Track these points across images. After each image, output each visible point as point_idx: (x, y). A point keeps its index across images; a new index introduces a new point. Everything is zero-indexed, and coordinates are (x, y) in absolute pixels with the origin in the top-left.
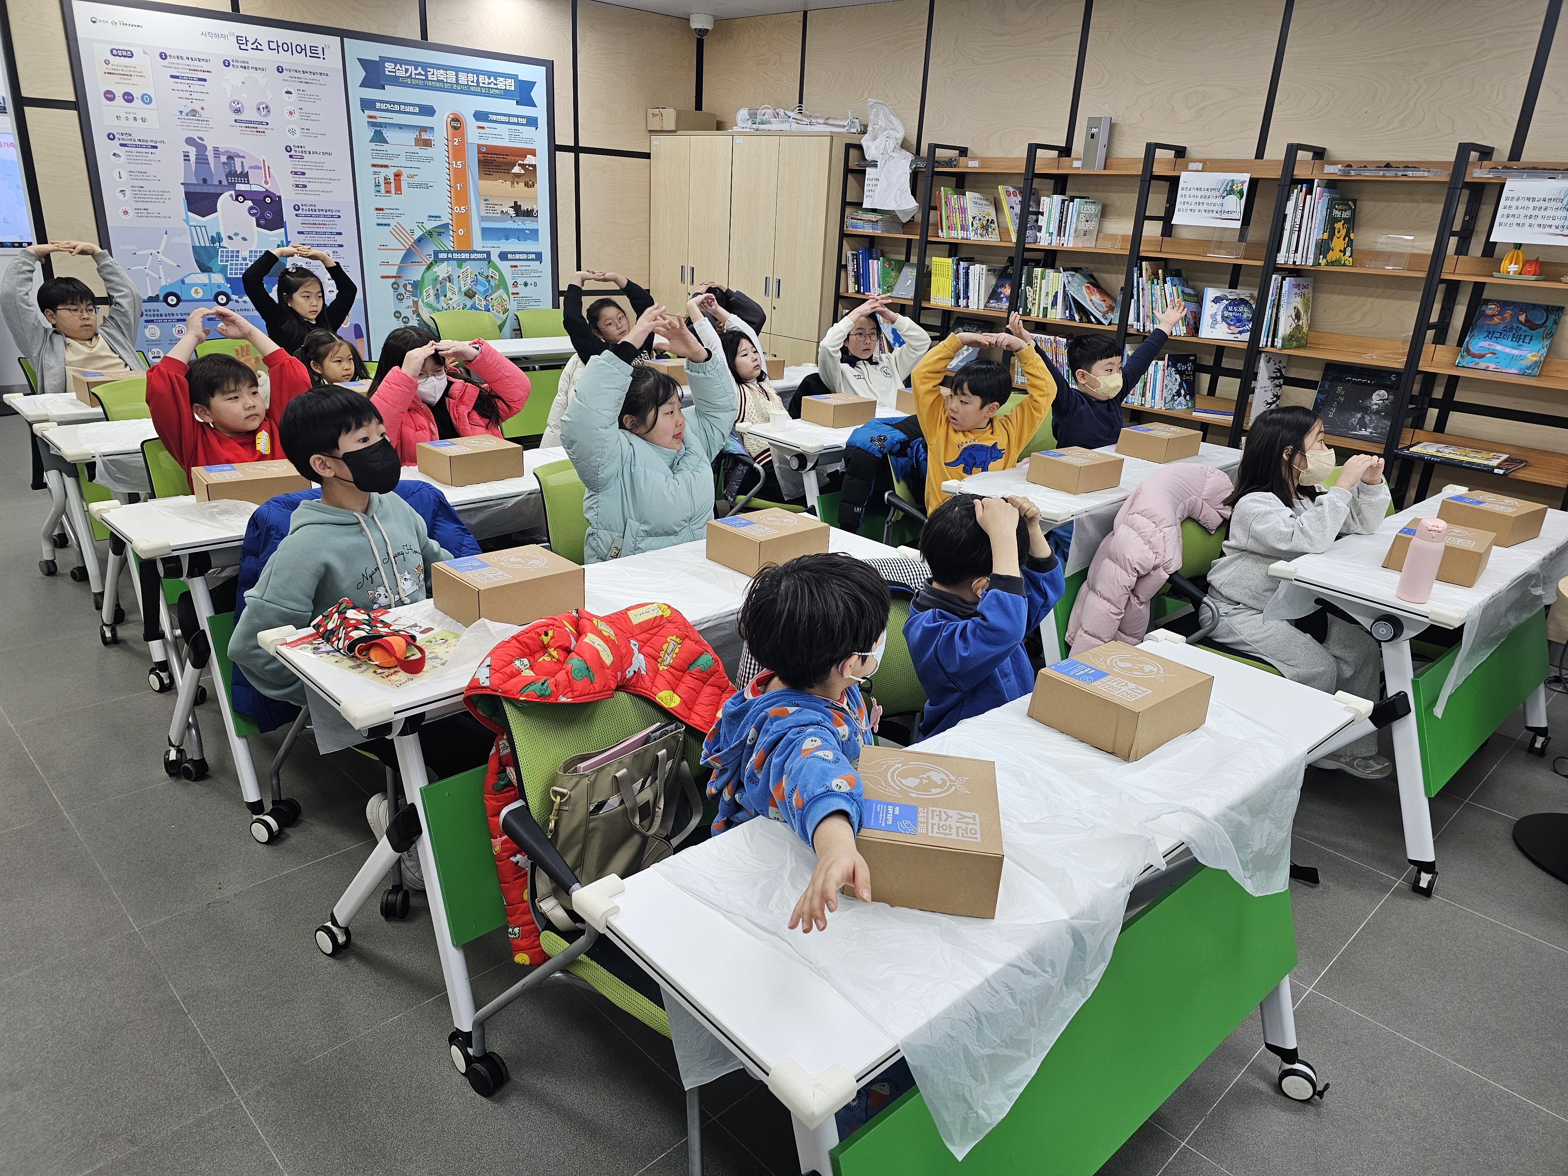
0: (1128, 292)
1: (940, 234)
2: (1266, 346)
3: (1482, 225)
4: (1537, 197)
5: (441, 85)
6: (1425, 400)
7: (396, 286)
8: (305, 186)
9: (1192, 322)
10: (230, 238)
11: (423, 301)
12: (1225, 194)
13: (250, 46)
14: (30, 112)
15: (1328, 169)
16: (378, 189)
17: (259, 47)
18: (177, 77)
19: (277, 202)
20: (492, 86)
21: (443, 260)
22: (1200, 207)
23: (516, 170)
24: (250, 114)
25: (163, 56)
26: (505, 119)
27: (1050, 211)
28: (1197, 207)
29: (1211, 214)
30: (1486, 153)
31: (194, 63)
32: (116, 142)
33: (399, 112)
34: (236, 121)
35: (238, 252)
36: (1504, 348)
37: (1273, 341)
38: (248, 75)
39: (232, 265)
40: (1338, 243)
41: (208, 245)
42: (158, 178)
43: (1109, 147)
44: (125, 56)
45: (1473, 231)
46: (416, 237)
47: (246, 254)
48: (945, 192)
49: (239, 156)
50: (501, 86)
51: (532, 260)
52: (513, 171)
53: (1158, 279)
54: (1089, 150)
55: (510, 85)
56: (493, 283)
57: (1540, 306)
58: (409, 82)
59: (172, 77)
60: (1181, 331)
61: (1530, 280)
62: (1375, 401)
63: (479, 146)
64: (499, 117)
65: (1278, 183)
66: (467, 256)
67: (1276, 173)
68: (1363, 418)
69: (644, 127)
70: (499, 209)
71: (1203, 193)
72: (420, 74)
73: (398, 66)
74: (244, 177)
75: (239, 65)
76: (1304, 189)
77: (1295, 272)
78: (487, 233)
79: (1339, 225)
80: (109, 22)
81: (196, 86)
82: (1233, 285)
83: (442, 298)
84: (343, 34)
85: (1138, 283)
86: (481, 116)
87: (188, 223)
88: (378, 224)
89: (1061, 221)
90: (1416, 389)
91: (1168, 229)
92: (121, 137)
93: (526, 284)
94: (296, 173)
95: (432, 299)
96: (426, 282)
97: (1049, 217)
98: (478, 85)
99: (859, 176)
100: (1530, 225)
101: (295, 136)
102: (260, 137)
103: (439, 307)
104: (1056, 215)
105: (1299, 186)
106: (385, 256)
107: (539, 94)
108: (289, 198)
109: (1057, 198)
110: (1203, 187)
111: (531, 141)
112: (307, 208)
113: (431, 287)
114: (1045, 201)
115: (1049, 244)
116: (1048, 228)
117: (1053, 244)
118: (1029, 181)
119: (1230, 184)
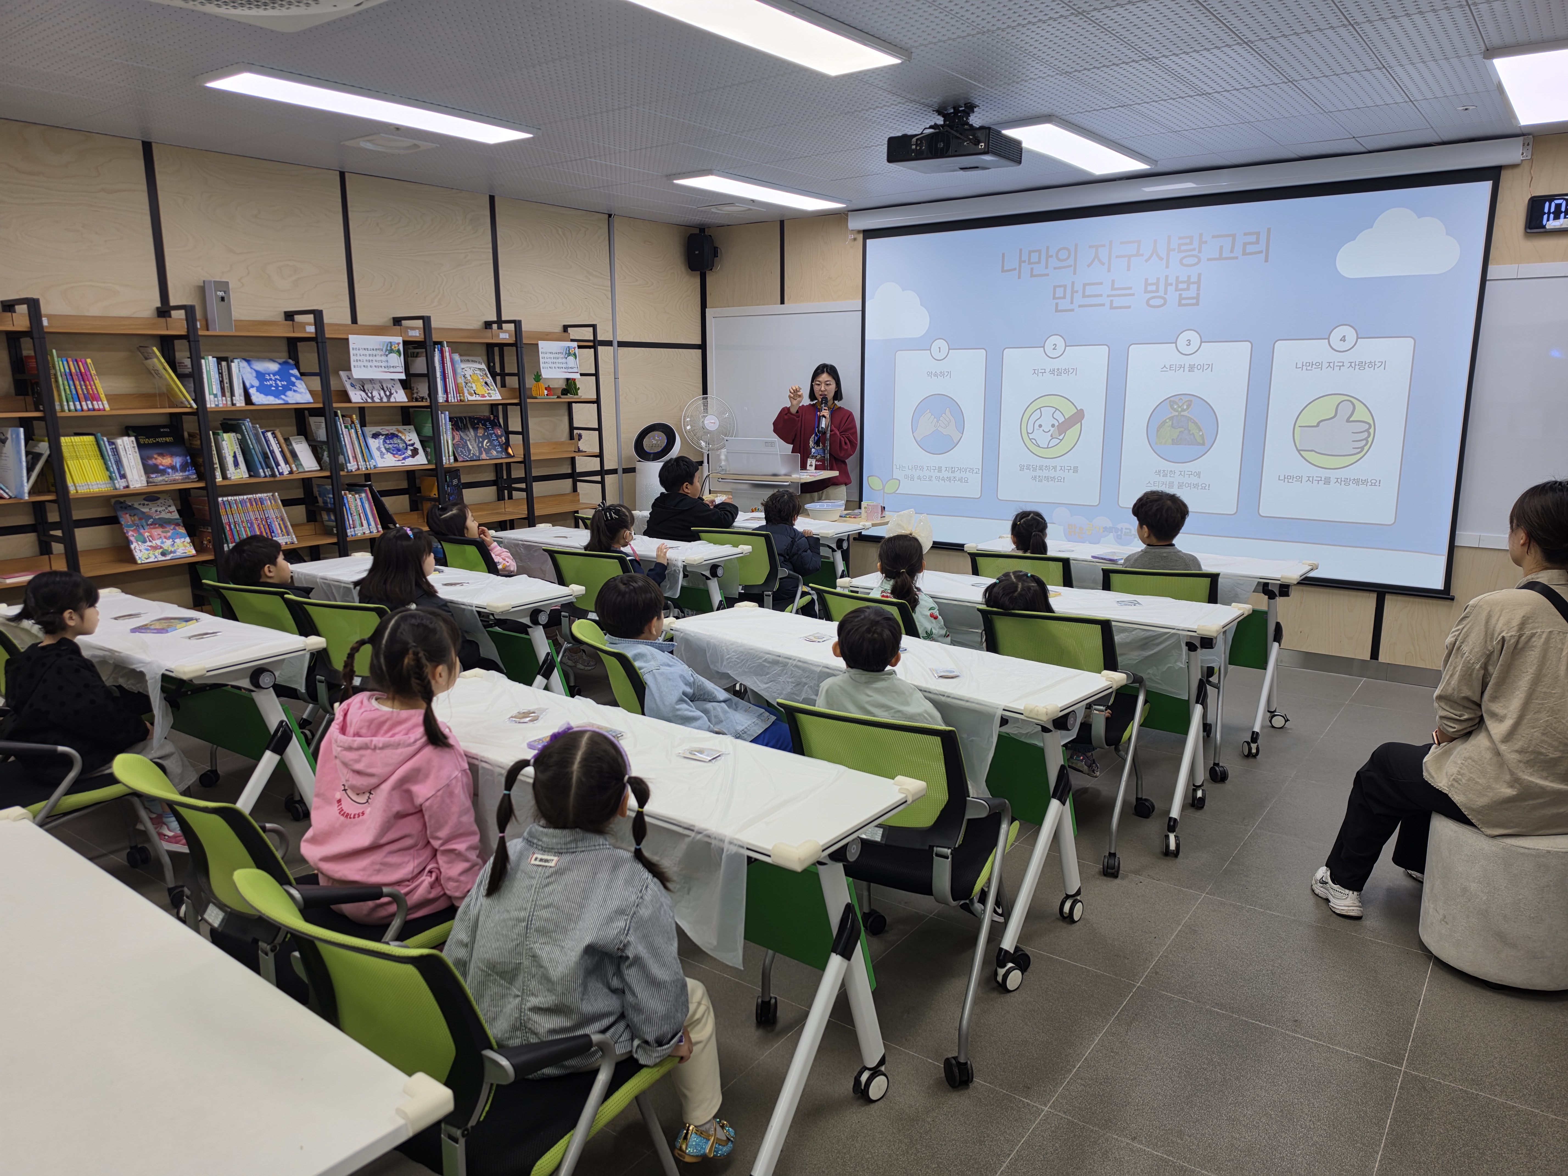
4: (553, 351)
12: (387, 353)
22: (371, 364)
28: (369, 364)
29: (380, 369)
65: (423, 344)
71: (371, 352)
90: (504, 474)
100: (555, 368)
110: (369, 348)
115: (216, 405)
116: (211, 389)
117: (221, 405)
118: (191, 343)
119: (389, 345)
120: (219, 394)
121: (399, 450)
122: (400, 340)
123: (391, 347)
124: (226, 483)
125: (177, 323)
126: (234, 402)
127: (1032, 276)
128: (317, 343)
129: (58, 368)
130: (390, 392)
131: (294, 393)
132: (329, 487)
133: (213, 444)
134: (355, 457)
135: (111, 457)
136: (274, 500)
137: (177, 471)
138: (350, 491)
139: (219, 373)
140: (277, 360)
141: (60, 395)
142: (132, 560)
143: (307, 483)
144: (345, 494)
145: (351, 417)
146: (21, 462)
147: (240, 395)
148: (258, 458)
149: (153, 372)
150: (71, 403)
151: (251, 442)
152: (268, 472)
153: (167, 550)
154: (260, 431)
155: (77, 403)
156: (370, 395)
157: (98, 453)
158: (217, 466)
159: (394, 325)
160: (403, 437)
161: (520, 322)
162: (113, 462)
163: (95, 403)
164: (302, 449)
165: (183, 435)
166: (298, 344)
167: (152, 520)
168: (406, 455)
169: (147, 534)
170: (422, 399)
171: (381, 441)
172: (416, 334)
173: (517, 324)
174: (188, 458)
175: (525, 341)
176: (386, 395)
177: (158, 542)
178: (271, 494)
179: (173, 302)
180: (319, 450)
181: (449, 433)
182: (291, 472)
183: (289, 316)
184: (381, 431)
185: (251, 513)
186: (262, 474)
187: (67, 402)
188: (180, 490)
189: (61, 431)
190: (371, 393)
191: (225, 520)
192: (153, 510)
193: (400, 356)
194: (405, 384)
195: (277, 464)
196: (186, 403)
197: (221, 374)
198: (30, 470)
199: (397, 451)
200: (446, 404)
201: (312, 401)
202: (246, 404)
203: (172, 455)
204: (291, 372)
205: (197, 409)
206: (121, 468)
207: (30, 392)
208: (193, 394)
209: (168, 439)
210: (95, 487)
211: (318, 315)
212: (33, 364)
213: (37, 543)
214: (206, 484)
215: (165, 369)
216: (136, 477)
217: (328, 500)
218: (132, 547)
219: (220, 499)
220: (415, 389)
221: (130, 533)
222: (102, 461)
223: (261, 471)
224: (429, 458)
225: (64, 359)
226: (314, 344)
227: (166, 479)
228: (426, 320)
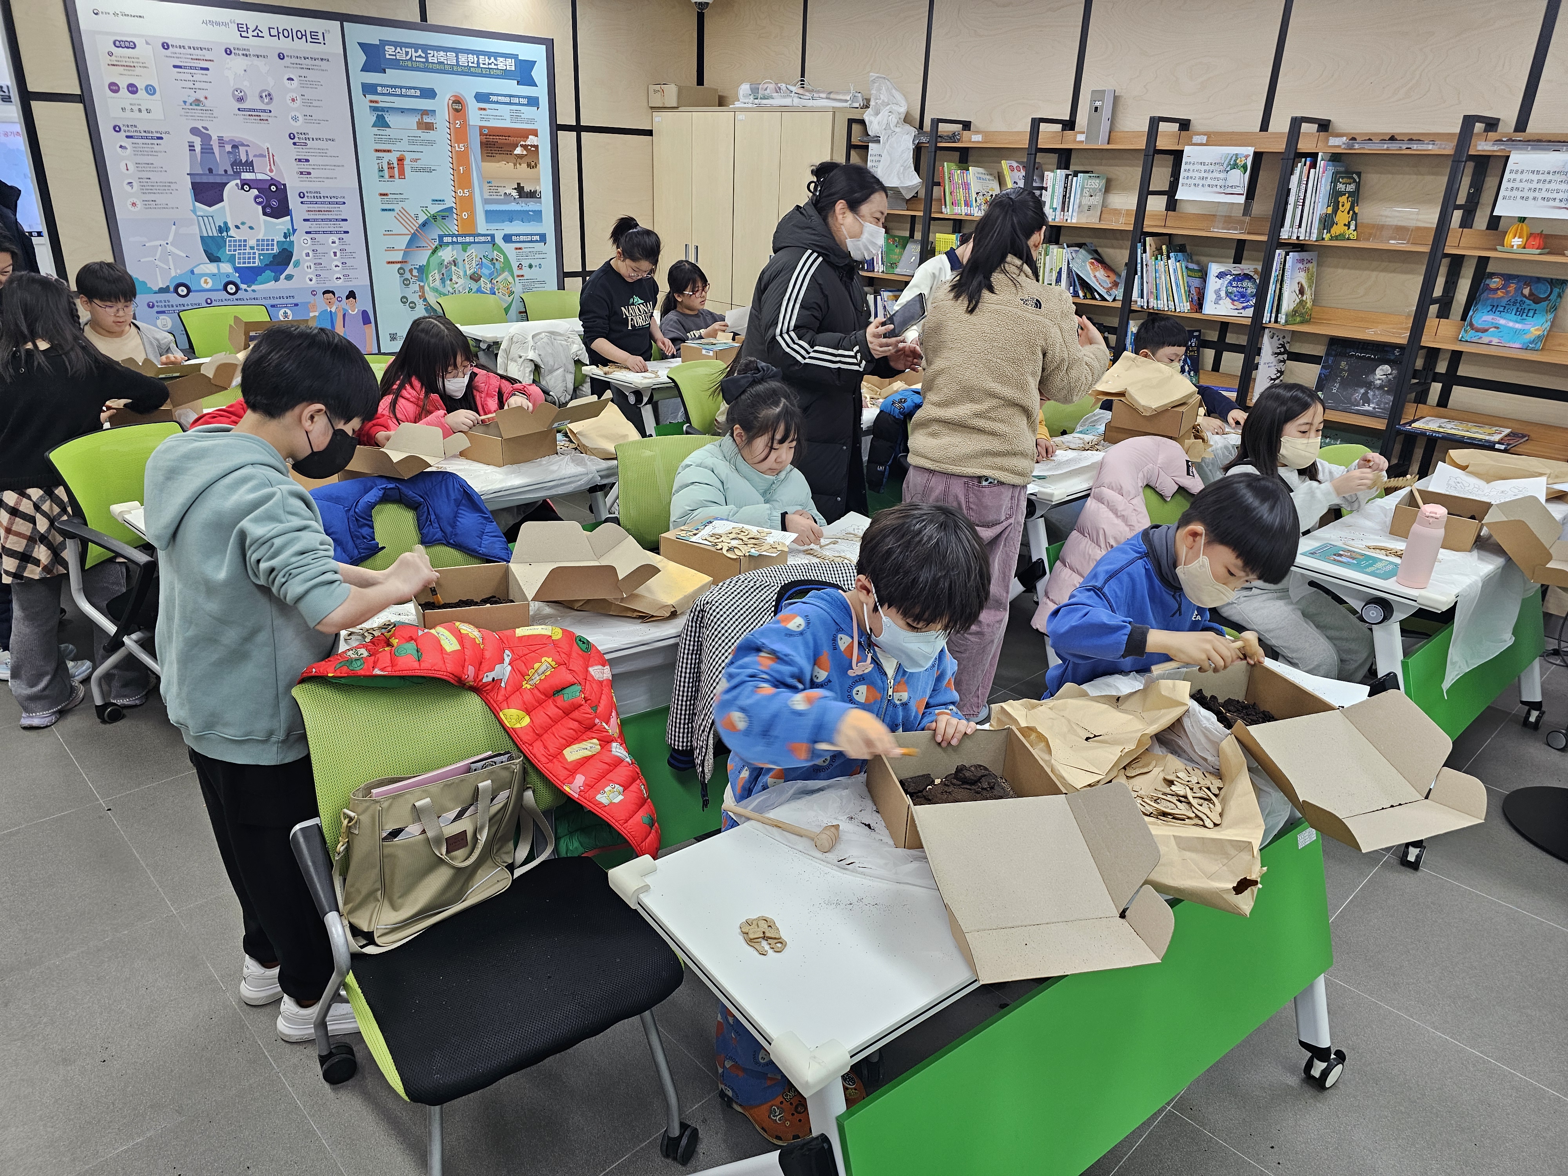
0: (1132, 268)
1: (944, 210)
2: (1270, 322)
3: (1486, 197)
4: (1541, 169)
5: (442, 67)
6: (1428, 374)
7: (402, 271)
8: (309, 173)
9: (1196, 298)
10: (237, 227)
11: (429, 286)
12: (1228, 169)
13: (250, 33)
14: (37, 107)
15: (1333, 141)
16: (381, 174)
17: (260, 34)
18: (180, 67)
19: (282, 191)
20: (493, 66)
21: (448, 244)
22: (1204, 182)
23: (518, 151)
24: (252, 102)
25: (165, 46)
26: (507, 100)
27: (1054, 185)
28: (1201, 182)
29: (1214, 189)
30: (1492, 124)
31: (197, 52)
32: (123, 134)
33: (401, 95)
34: (239, 109)
35: (245, 241)
36: (1508, 322)
37: (1276, 317)
38: (250, 63)
39: (239, 254)
40: (1342, 217)
41: (215, 234)
42: (164, 169)
43: (1113, 120)
44: (128, 48)
45: (1478, 203)
46: (420, 221)
47: (252, 242)
48: (948, 168)
49: (243, 145)
50: (501, 66)
51: (536, 241)
52: (516, 152)
53: (1162, 254)
54: (1093, 124)
55: (510, 65)
56: (498, 265)
57: (1545, 279)
58: (410, 65)
59: (175, 67)
60: (1184, 307)
61: (1533, 254)
62: (1378, 376)
63: (481, 128)
64: (500, 98)
65: (1281, 157)
66: (472, 239)
67: (1280, 147)
68: (1366, 393)
69: (646, 104)
70: (502, 191)
71: (1206, 167)
72: (420, 56)
73: (398, 49)
74: (249, 165)
75: (241, 52)
76: (1308, 163)
77: (1299, 247)
78: (491, 216)
79: (1342, 199)
80: (111, 13)
81: (199, 75)
82: (1238, 260)
83: (448, 282)
84: (343, 18)
85: (1142, 258)
86: (481, 97)
87: (195, 214)
88: (383, 210)
89: (1065, 196)
90: (1419, 364)
91: (1172, 205)
92: (127, 129)
93: (530, 266)
94: (300, 160)
95: (438, 283)
96: (431, 267)
97: (1053, 192)
98: (478, 66)
99: (862, 151)
100: (1534, 199)
101: (299, 123)
102: (263, 125)
103: (445, 291)
104: (1059, 191)
105: (1303, 160)
106: (391, 241)
107: (540, 73)
108: (293, 185)
109: (1060, 173)
110: (1207, 161)
111: (532, 121)
112: (312, 195)
113: (436, 271)
114: (1049, 176)
119: (1234, 158)
122: (1250, 151)
123: (1235, 161)
184: (1229, 269)
193: (1245, 172)
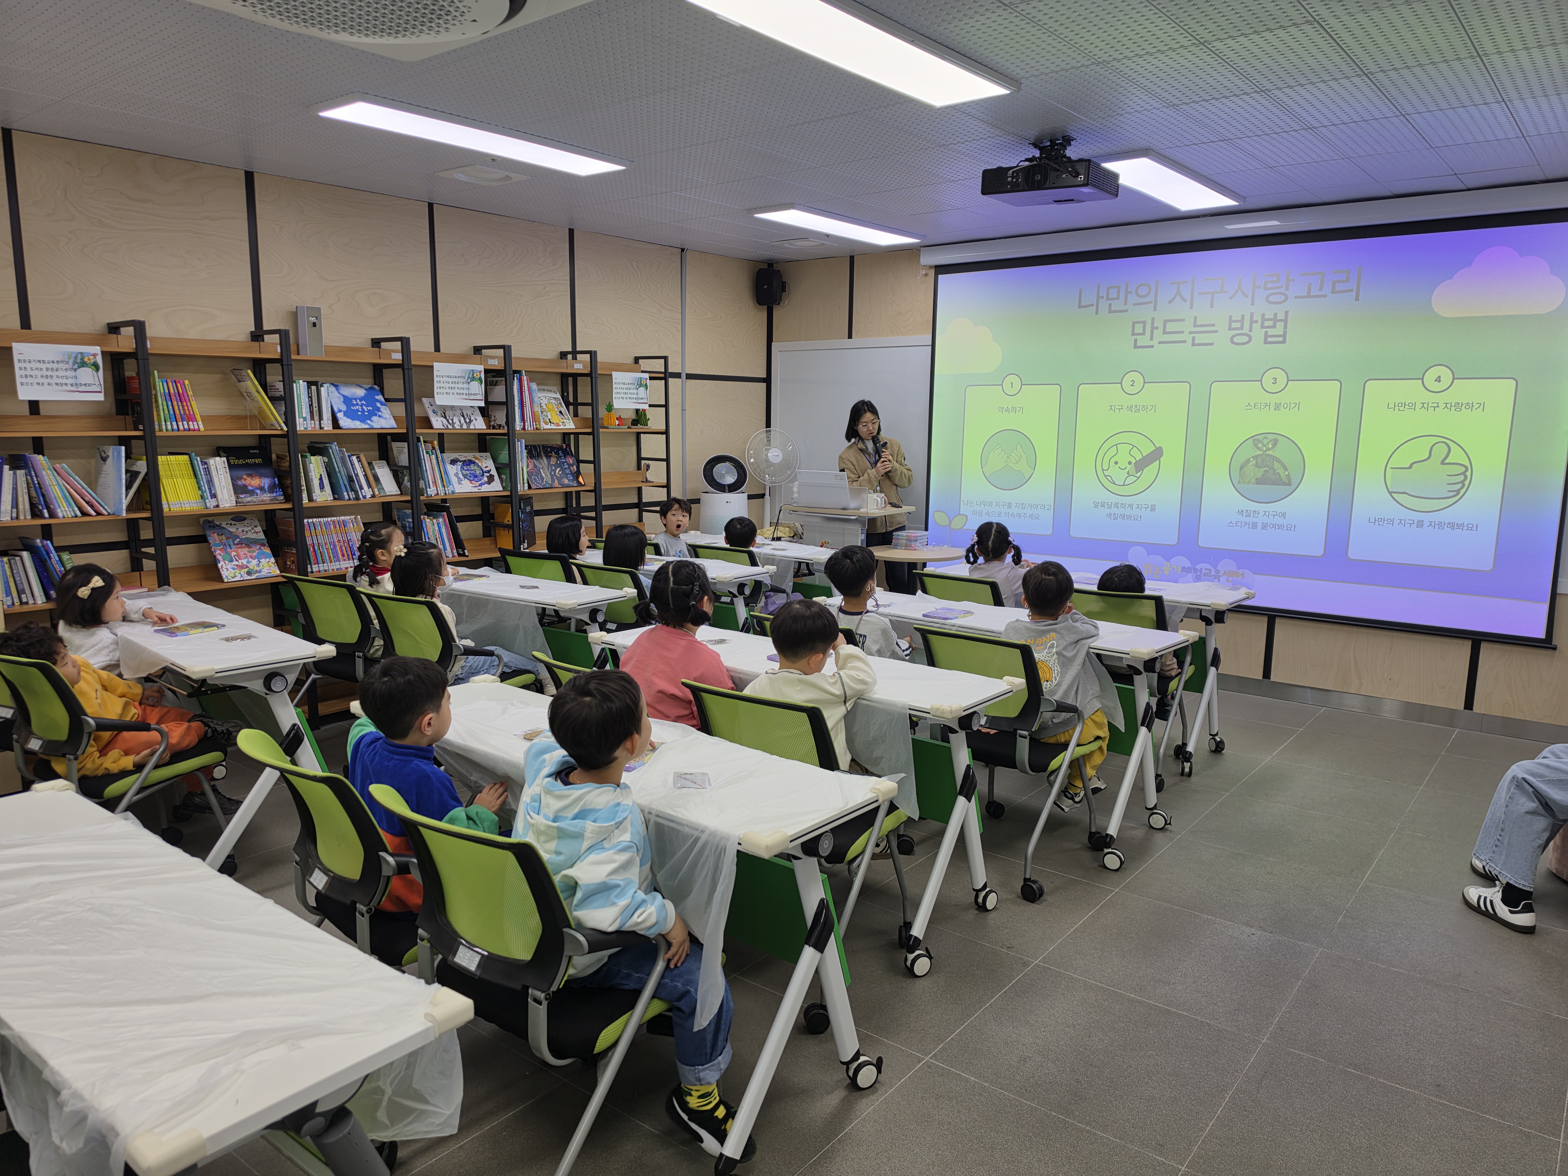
4: (626, 382)
12: (469, 381)
22: (453, 391)
28: (451, 391)
29: (461, 396)
71: (454, 380)
110: (452, 375)
115: (305, 428)
116: (301, 413)
117: (309, 429)
118: (284, 366)
119: (471, 373)
120: (309, 417)
121: (476, 476)
122: (481, 368)
123: (473, 375)
124: (312, 505)
125: (271, 347)
126: (322, 426)
127: (1110, 311)
128: (403, 369)
129: (158, 389)
130: (470, 419)
131: (379, 419)
132: (409, 512)
133: (301, 467)
134: (435, 483)
135: (204, 477)
136: (357, 523)
137: (265, 492)
138: (429, 516)
139: (309, 397)
140: (363, 386)
141: (159, 415)
142: (220, 579)
143: (387, 508)
144: (424, 518)
145: (432, 443)
146: (121, 479)
147: (328, 419)
148: (343, 481)
149: (245, 394)
150: (169, 423)
151: (338, 465)
152: (352, 495)
153: (253, 570)
154: (346, 454)
155: (174, 423)
156: (451, 422)
157: (192, 472)
158: (304, 488)
159: (475, 354)
160: (480, 464)
161: (595, 352)
162: (205, 481)
163: (190, 423)
164: (384, 473)
165: (271, 458)
166: (384, 370)
167: (238, 540)
168: (483, 481)
169: (233, 553)
170: (500, 426)
171: (459, 467)
172: (496, 363)
173: (593, 354)
174: (276, 479)
175: (599, 372)
176: (466, 422)
177: (245, 562)
178: (354, 517)
179: (266, 327)
180: (400, 475)
181: (525, 459)
182: (373, 496)
183: (376, 343)
184: (459, 457)
185: (334, 535)
186: (347, 497)
187: (165, 421)
188: (266, 511)
189: (159, 450)
190: (452, 420)
191: (309, 542)
192: (240, 530)
193: (481, 384)
194: (484, 412)
195: (361, 488)
196: (277, 425)
197: (310, 397)
198: (128, 487)
199: (473, 477)
200: (523, 431)
201: (396, 427)
202: (334, 428)
203: (261, 476)
204: (377, 397)
205: (287, 431)
206: (212, 489)
207: (130, 412)
208: (283, 417)
209: (257, 461)
210: (187, 505)
211: (405, 342)
212: (135, 384)
213: (129, 560)
214: (293, 505)
215: (258, 392)
216: (226, 496)
217: (407, 524)
218: (220, 565)
219: (306, 521)
220: (493, 416)
221: (218, 552)
222: (195, 480)
223: (345, 494)
224: (504, 485)
225: (164, 380)
226: (400, 370)
227: (255, 500)
228: (507, 349)
